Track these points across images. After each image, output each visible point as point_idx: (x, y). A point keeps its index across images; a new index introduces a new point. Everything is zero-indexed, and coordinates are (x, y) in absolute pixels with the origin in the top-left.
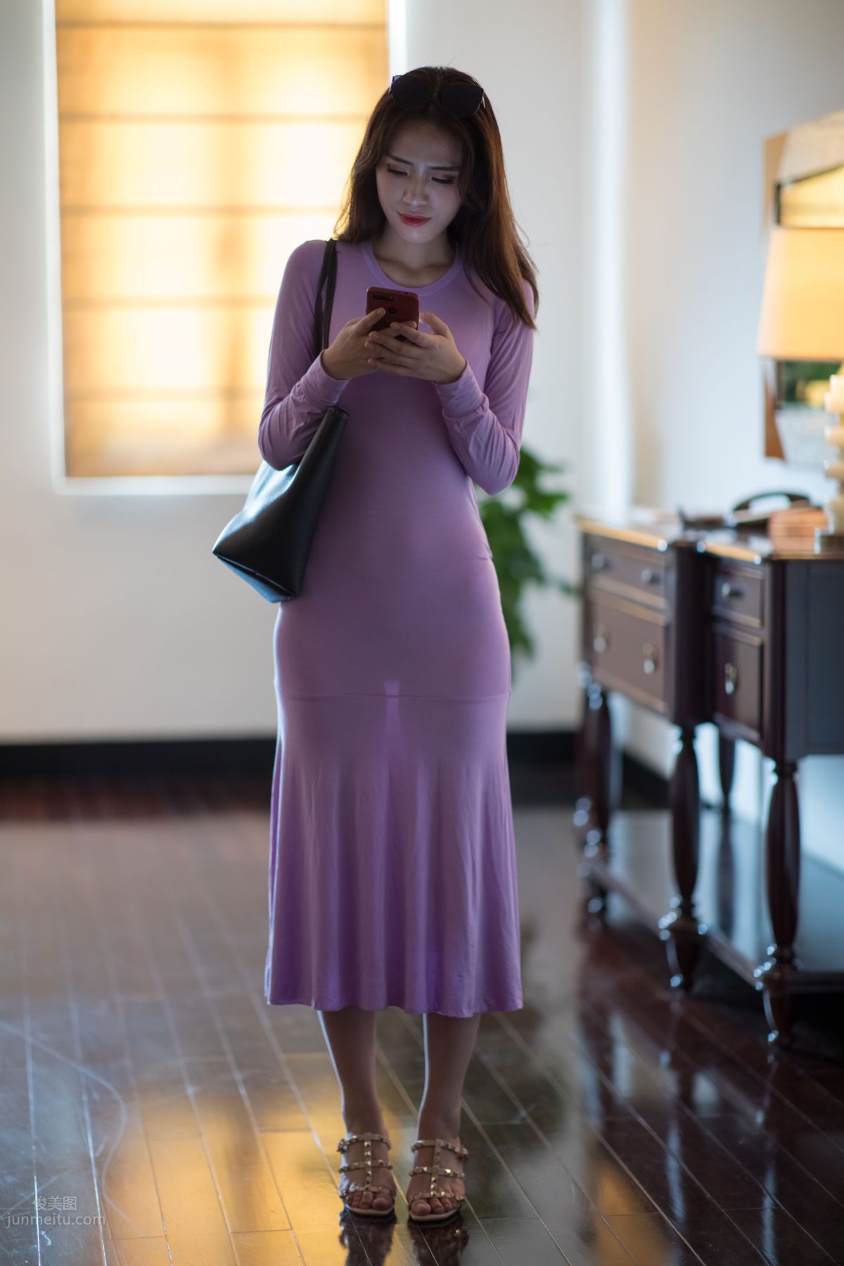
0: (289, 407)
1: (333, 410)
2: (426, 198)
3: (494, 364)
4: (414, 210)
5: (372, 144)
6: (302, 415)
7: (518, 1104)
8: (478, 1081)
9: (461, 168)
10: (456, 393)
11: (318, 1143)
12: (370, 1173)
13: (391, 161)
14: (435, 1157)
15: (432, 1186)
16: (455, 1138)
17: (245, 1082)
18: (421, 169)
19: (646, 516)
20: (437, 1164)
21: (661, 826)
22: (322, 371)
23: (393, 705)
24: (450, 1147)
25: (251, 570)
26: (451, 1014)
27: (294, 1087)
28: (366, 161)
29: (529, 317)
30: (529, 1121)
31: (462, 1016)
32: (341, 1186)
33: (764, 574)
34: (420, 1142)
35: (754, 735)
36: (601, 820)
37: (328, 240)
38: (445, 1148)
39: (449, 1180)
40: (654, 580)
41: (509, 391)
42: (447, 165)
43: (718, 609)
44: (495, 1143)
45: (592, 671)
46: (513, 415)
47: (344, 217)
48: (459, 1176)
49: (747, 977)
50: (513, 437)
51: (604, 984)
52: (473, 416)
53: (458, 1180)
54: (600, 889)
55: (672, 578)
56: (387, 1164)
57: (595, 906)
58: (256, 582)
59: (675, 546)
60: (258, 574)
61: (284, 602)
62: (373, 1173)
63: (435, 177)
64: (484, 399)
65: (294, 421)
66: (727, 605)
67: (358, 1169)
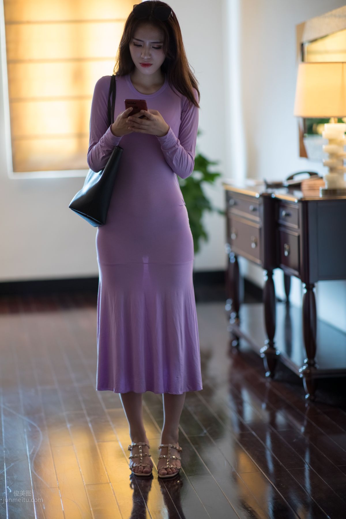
0: (99, 148)
1: (116, 148)
2: (150, 55)
3: (182, 124)
4: (146, 61)
5: (127, 34)
6: (104, 151)
7: (203, 428)
8: (187, 419)
9: (164, 42)
10: (166, 140)
11: (121, 446)
12: (142, 459)
13: (135, 41)
14: (168, 451)
15: (167, 463)
16: (176, 443)
17: (91, 421)
18: (147, 43)
19: (251, 183)
20: (169, 454)
21: (260, 309)
22: (111, 133)
23: (146, 267)
24: (174, 447)
25: (85, 214)
26: (174, 393)
27: (111, 423)
28: (125, 41)
29: (196, 103)
30: (208, 434)
31: (178, 394)
32: (130, 464)
33: (299, 207)
34: (162, 445)
35: (297, 273)
36: (236, 308)
37: (112, 75)
38: (173, 447)
39: (174, 461)
40: (255, 210)
41: (189, 136)
42: (158, 41)
43: (281, 221)
44: (193, 444)
45: (231, 247)
46: (191, 145)
47: (117, 65)
48: (178, 459)
49: (296, 372)
50: (191, 155)
51: (239, 376)
52: (174, 149)
53: (178, 460)
54: (236, 337)
55: (262, 209)
56: (149, 455)
57: (235, 343)
58: (87, 219)
59: (263, 196)
60: (88, 216)
61: (99, 227)
62: (143, 459)
63: (153, 46)
64: (178, 141)
65: (101, 154)
66: (285, 220)
67: (136, 457)
